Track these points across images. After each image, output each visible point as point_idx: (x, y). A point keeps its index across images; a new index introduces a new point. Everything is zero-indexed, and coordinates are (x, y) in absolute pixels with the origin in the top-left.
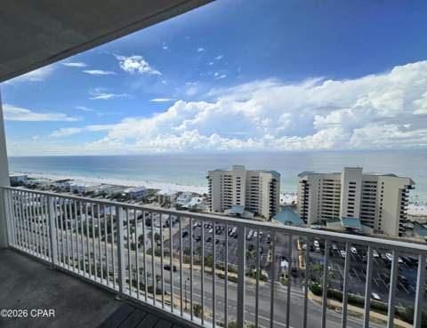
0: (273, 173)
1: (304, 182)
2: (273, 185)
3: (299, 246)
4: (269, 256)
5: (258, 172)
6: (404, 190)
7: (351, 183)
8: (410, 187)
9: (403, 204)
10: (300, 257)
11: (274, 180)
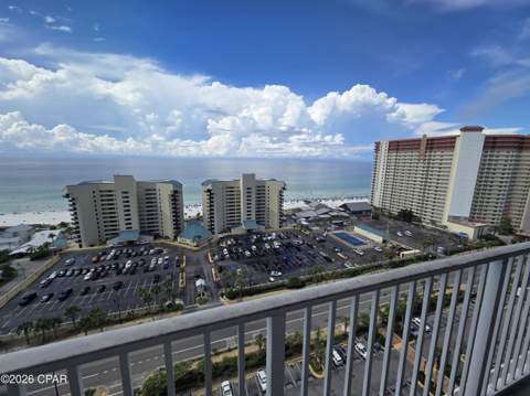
0: (174, 183)
1: (209, 191)
2: (176, 197)
3: (210, 259)
5: (154, 184)
6: (281, 191)
7: (248, 189)
8: (284, 189)
9: (281, 202)
10: (213, 270)
11: (176, 192)
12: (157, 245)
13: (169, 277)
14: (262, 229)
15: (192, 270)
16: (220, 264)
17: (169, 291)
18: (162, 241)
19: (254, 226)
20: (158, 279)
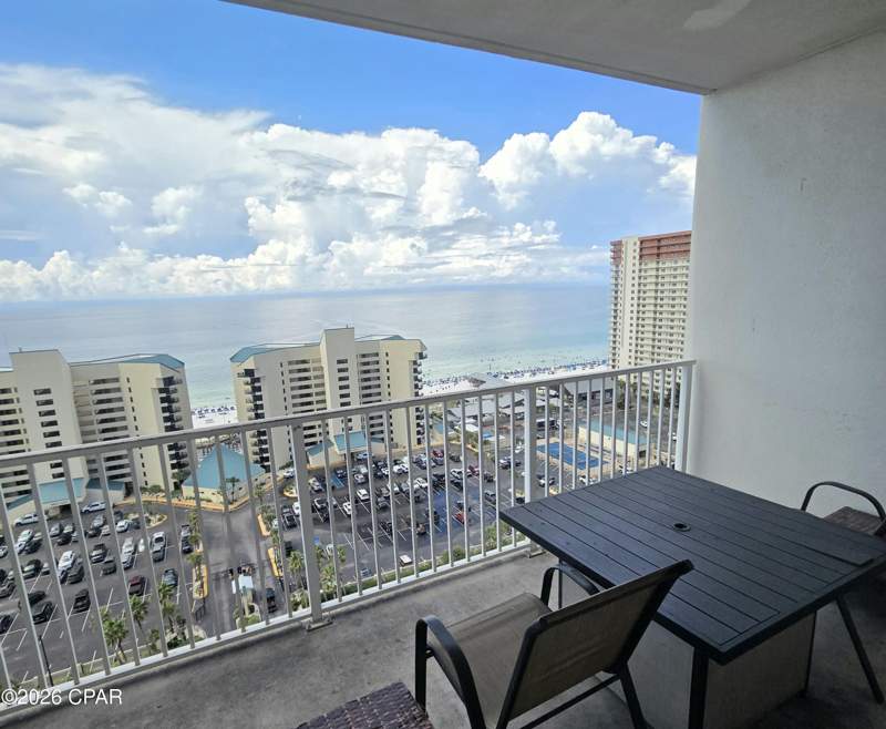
0: (162, 360)
1: (249, 373)
2: (169, 393)
3: (263, 527)
4: (196, 584)
5: (113, 364)
6: (415, 363)
7: (339, 362)
8: (421, 356)
9: (416, 386)
10: (271, 551)
11: (169, 381)
12: (132, 508)
13: (167, 580)
14: (379, 449)
15: (220, 557)
16: (289, 536)
17: (168, 611)
18: (145, 497)
19: (361, 446)
20: (139, 586)
